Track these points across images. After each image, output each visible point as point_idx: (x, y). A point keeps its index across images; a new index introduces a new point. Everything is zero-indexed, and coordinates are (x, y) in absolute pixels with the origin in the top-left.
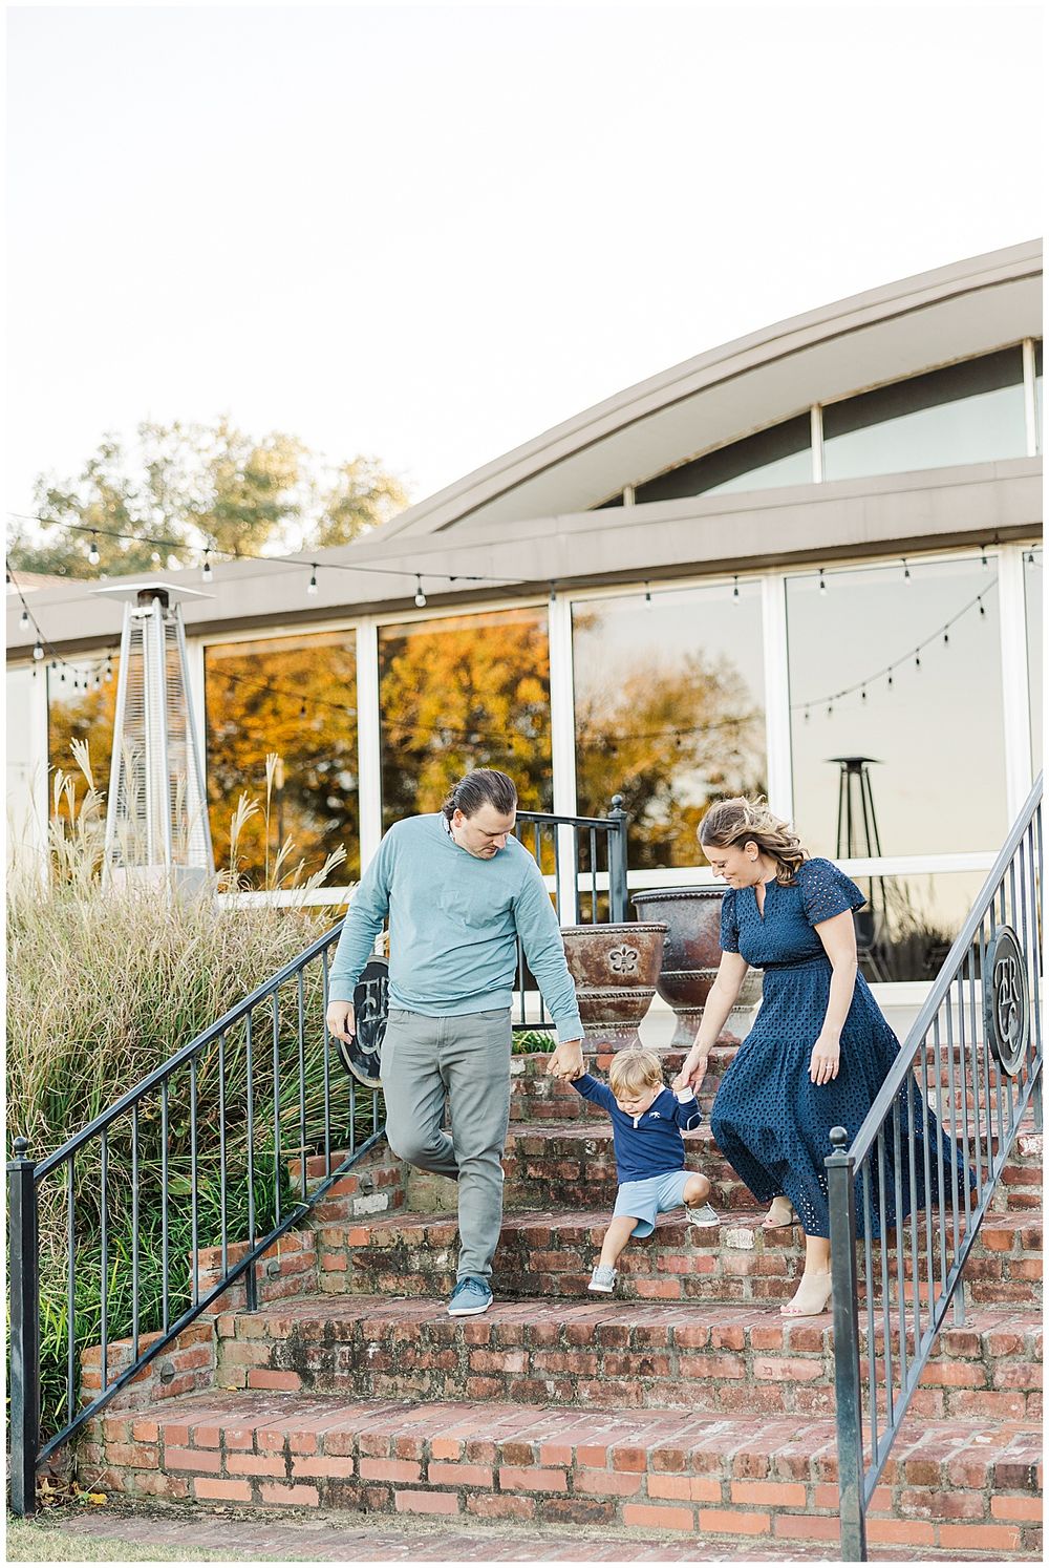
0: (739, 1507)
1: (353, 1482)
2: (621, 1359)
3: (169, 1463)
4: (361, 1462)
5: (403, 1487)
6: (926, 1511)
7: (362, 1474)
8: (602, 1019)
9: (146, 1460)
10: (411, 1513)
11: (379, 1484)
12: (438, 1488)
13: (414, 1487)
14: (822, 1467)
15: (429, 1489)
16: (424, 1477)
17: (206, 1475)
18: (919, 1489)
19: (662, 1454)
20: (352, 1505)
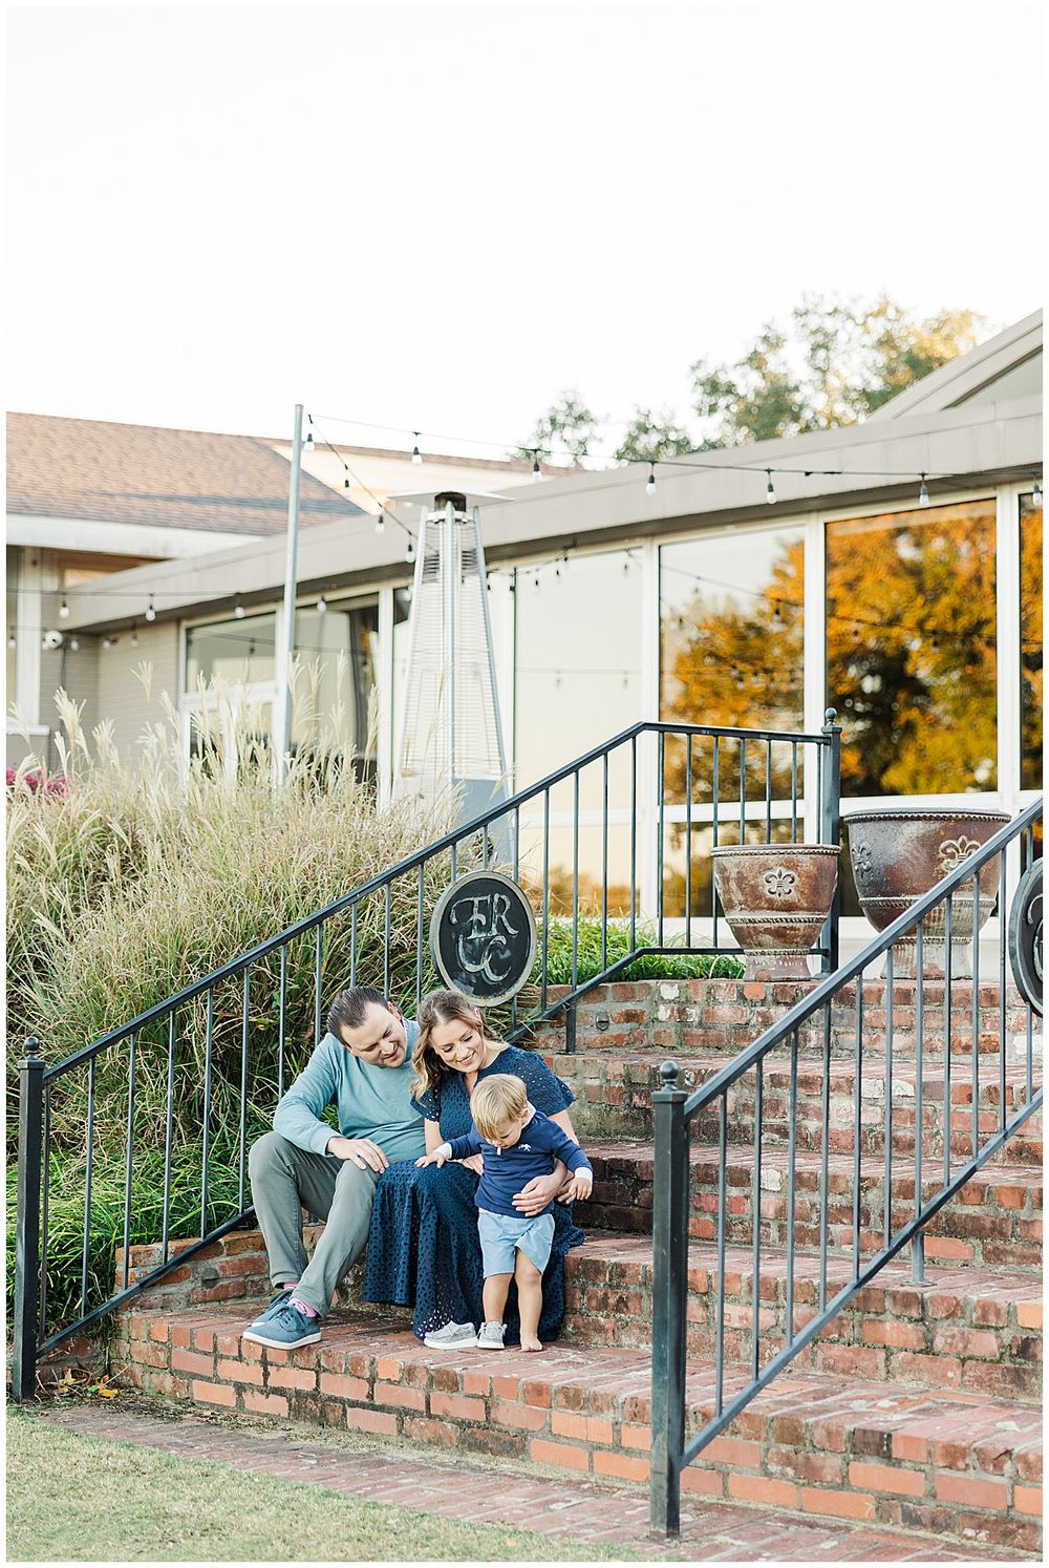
0: (628, 1452)
1: (315, 1395)
2: (600, 1294)
3: (175, 1364)
4: (322, 1376)
5: (354, 1404)
6: (790, 1471)
7: (322, 1389)
8: (760, 945)
9: (158, 1359)
10: (359, 1431)
11: (335, 1400)
12: (381, 1408)
13: (363, 1406)
14: (700, 1417)
15: (375, 1408)
16: (371, 1396)
17: (202, 1378)
18: (785, 1448)
19: (564, 1390)
20: (313, 1418)
